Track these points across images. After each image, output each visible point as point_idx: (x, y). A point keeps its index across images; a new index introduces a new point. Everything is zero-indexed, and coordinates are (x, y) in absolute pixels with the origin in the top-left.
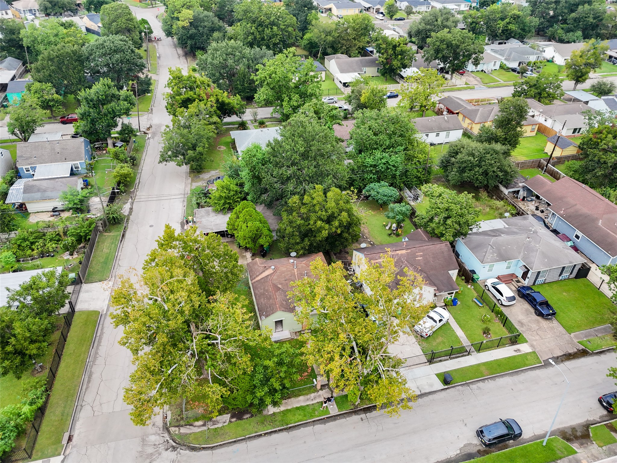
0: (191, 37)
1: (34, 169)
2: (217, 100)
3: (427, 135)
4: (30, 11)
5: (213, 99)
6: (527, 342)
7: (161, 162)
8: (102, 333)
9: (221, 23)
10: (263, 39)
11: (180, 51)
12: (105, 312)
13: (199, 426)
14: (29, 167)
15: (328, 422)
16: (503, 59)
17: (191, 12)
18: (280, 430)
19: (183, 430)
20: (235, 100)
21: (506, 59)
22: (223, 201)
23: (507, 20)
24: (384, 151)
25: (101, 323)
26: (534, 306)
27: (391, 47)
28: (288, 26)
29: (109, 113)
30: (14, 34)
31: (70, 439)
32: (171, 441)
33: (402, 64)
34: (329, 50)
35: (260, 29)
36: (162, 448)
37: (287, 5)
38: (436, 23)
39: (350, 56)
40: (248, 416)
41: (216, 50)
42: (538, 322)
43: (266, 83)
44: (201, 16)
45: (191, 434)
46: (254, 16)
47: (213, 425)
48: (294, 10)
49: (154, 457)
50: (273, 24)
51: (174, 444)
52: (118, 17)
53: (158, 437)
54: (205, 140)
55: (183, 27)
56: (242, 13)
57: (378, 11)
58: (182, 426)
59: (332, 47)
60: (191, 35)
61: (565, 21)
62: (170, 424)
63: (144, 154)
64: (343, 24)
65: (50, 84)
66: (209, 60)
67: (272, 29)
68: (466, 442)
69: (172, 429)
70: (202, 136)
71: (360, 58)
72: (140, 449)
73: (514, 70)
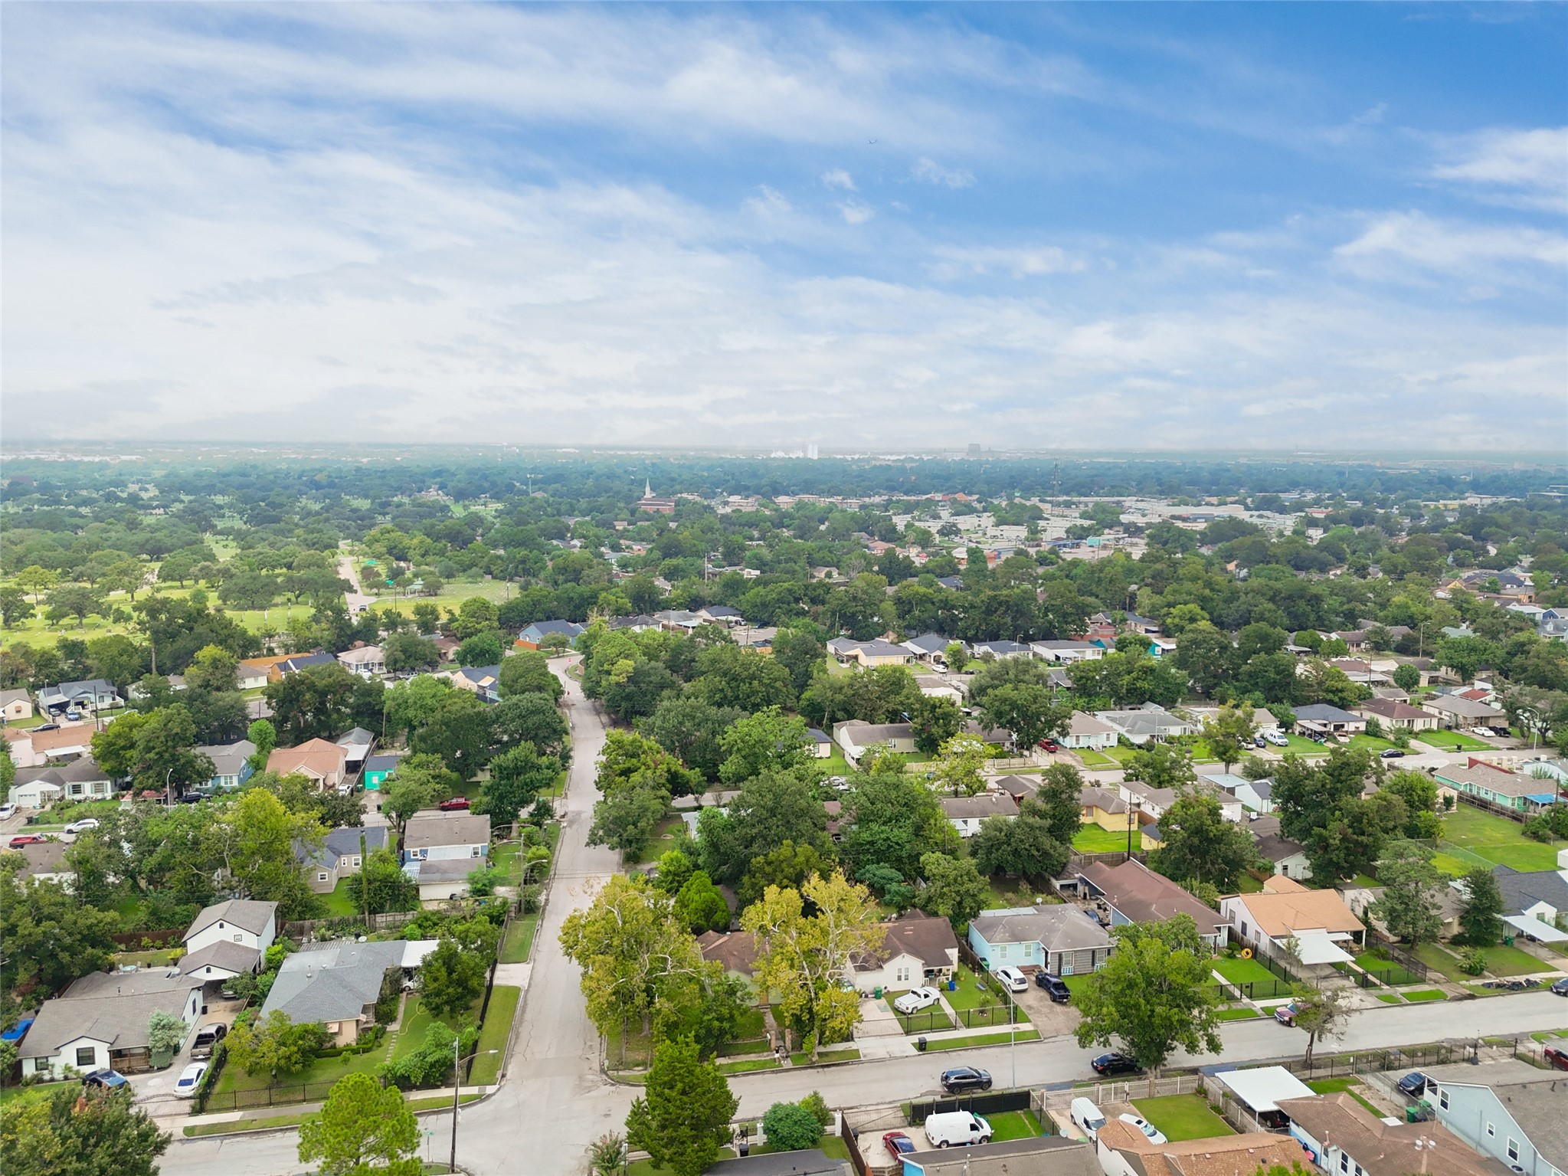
0: (628, 697)
1: (426, 852)
2: (669, 771)
3: (965, 822)
4: (366, 666)
5: (665, 767)
6: (1030, 1021)
7: (588, 844)
9: (675, 677)
10: (737, 698)
11: (605, 719)
12: (526, 989)
13: (639, 1071)
14: (418, 850)
16: (1122, 730)
17: (631, 663)
20: (694, 775)
21: (1127, 731)
22: (670, 878)
23: (1134, 675)
24: (885, 823)
25: (523, 996)
26: (1048, 990)
27: (928, 707)
28: (776, 680)
29: (527, 785)
30: (370, 695)
31: (503, 1076)
32: (606, 1079)
33: (946, 732)
34: (840, 714)
35: (733, 684)
36: (599, 1084)
37: (779, 651)
38: (1006, 677)
39: (872, 722)
41: (669, 710)
42: (1052, 1007)
43: (735, 748)
44: (646, 668)
45: (630, 1075)
46: (725, 667)
48: (789, 658)
49: (591, 1089)
50: (753, 677)
52: (528, 671)
53: (595, 1077)
54: (649, 814)
55: (618, 684)
56: (707, 663)
57: (937, 660)
58: (621, 1070)
59: (845, 710)
60: (628, 695)
61: (1235, 677)
62: (607, 1068)
63: (559, 844)
64: (862, 677)
65: (439, 756)
66: (658, 723)
67: (750, 684)
68: (929, 1089)
69: (610, 1072)
70: (647, 809)
71: (887, 725)
72: (577, 1083)
73: (1140, 747)
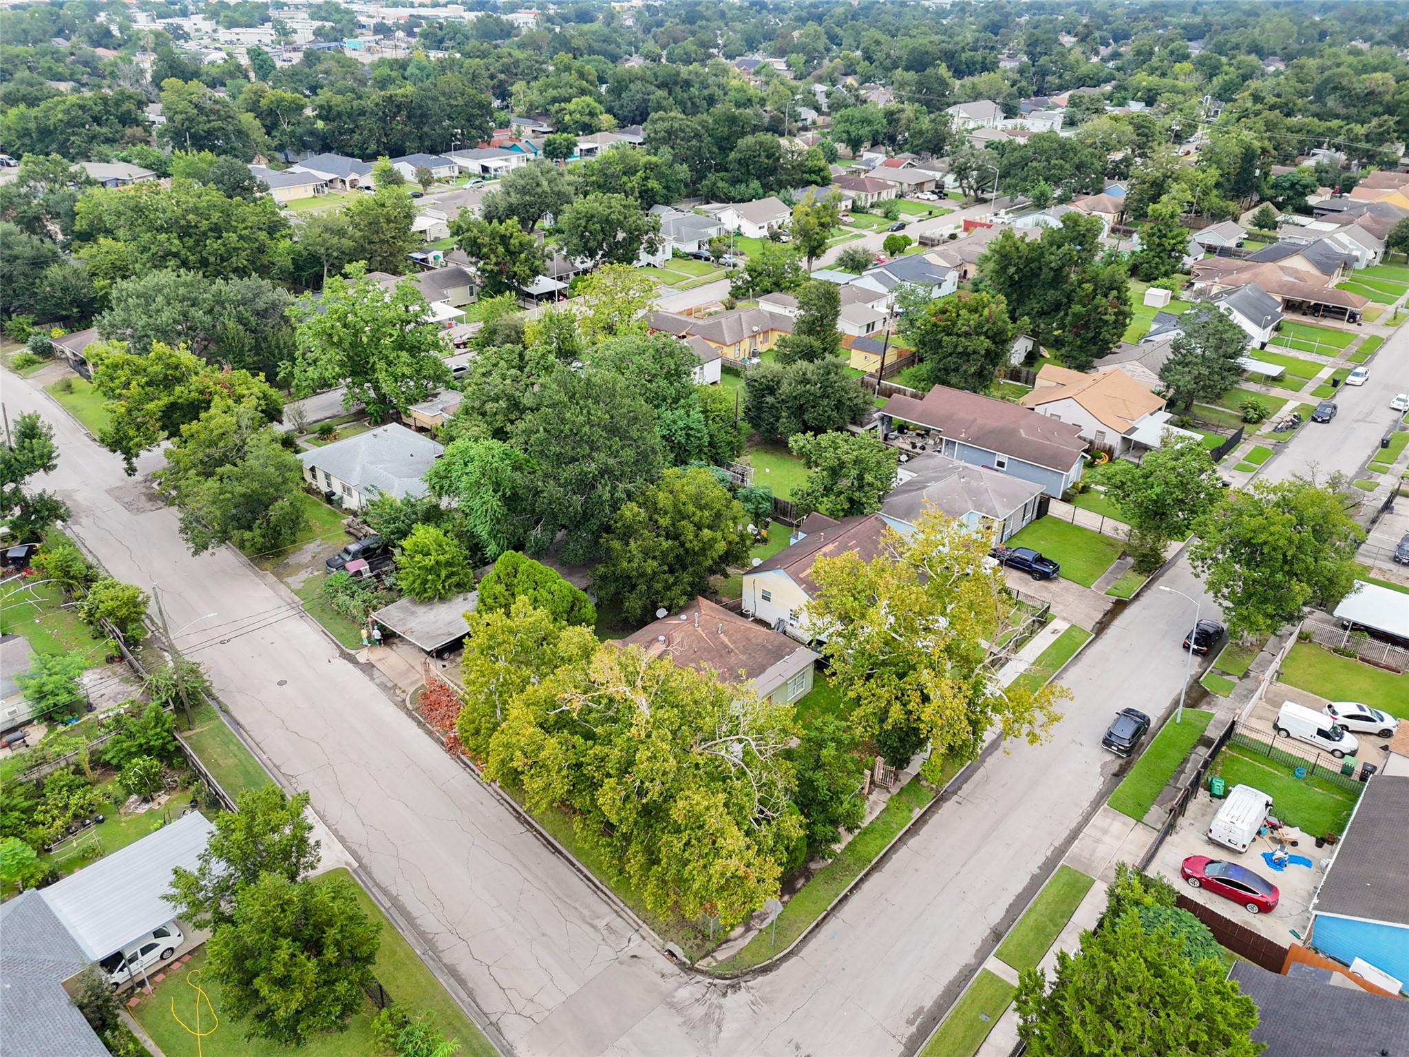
6: (1056, 616)
8: (395, 901)
12: (356, 865)
13: (742, 936)
15: (920, 829)
18: (866, 875)
19: (721, 955)
25: (370, 884)
26: (1025, 571)
32: (716, 981)
36: (714, 998)
40: (801, 882)
42: (1046, 587)
45: (739, 953)
47: (762, 921)
49: (716, 1016)
51: (728, 982)
53: (689, 988)
58: (714, 951)
62: (690, 959)
68: (1100, 764)
69: (702, 964)
72: (680, 1020)
73: (697, 257)
